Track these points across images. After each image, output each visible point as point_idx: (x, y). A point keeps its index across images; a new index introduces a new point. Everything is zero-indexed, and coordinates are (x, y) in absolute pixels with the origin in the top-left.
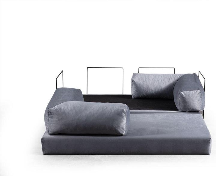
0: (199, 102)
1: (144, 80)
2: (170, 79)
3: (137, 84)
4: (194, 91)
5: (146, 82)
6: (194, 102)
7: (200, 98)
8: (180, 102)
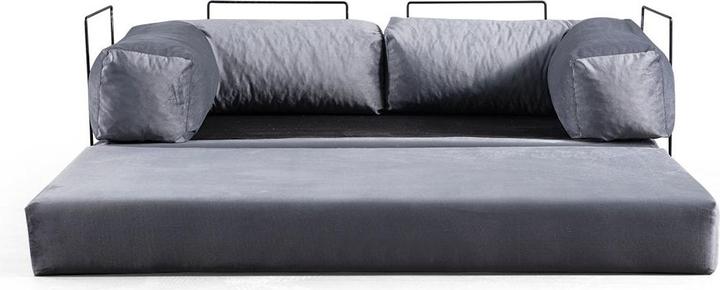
0: (653, 98)
1: (432, 36)
2: (532, 33)
3: (405, 48)
4: (631, 55)
5: (443, 45)
6: (632, 99)
7: (657, 82)
8: (577, 101)
